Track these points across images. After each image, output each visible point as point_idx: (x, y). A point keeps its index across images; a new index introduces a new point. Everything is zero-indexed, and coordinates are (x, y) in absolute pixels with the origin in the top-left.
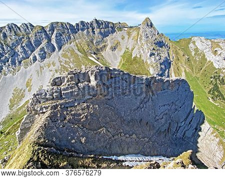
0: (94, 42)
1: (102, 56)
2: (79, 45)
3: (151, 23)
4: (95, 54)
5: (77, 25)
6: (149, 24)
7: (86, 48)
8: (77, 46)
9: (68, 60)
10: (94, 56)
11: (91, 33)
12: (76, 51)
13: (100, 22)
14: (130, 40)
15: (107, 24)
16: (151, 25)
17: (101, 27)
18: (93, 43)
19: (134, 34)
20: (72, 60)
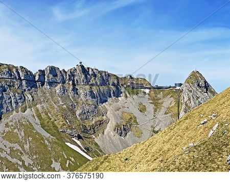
0: (78, 113)
1: (96, 144)
2: (43, 116)
3: (205, 82)
4: (79, 137)
5: (42, 73)
6: (202, 83)
7: (59, 123)
8: (39, 116)
9: (17, 147)
10: (78, 142)
11: (71, 93)
12: (38, 128)
13: (90, 72)
14: (160, 115)
15: (105, 78)
16: (207, 87)
17: (92, 81)
18: (74, 113)
19: (168, 102)
20: (27, 147)
